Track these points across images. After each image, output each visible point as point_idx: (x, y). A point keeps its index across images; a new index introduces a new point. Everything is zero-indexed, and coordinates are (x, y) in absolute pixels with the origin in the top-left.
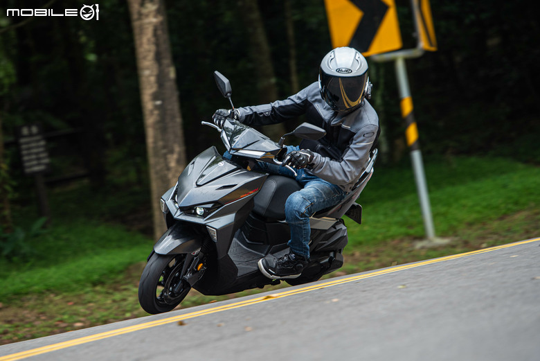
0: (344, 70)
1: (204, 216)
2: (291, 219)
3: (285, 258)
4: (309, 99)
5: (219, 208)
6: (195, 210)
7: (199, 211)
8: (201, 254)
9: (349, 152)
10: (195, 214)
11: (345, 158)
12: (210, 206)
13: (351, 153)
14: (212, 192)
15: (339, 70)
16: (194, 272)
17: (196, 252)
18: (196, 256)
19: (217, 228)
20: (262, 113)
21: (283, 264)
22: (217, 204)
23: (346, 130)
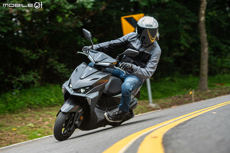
0: (149, 25)
1: (85, 93)
2: (125, 94)
3: (116, 113)
4: (129, 40)
5: (91, 89)
6: (80, 90)
7: (82, 91)
8: (83, 112)
9: (149, 63)
10: (80, 92)
11: (148, 66)
12: (88, 88)
13: (151, 64)
14: (88, 82)
15: (147, 25)
16: (79, 120)
17: (80, 111)
18: (80, 113)
19: (91, 98)
20: (104, 47)
21: (116, 115)
22: (91, 87)
23: (147, 54)
